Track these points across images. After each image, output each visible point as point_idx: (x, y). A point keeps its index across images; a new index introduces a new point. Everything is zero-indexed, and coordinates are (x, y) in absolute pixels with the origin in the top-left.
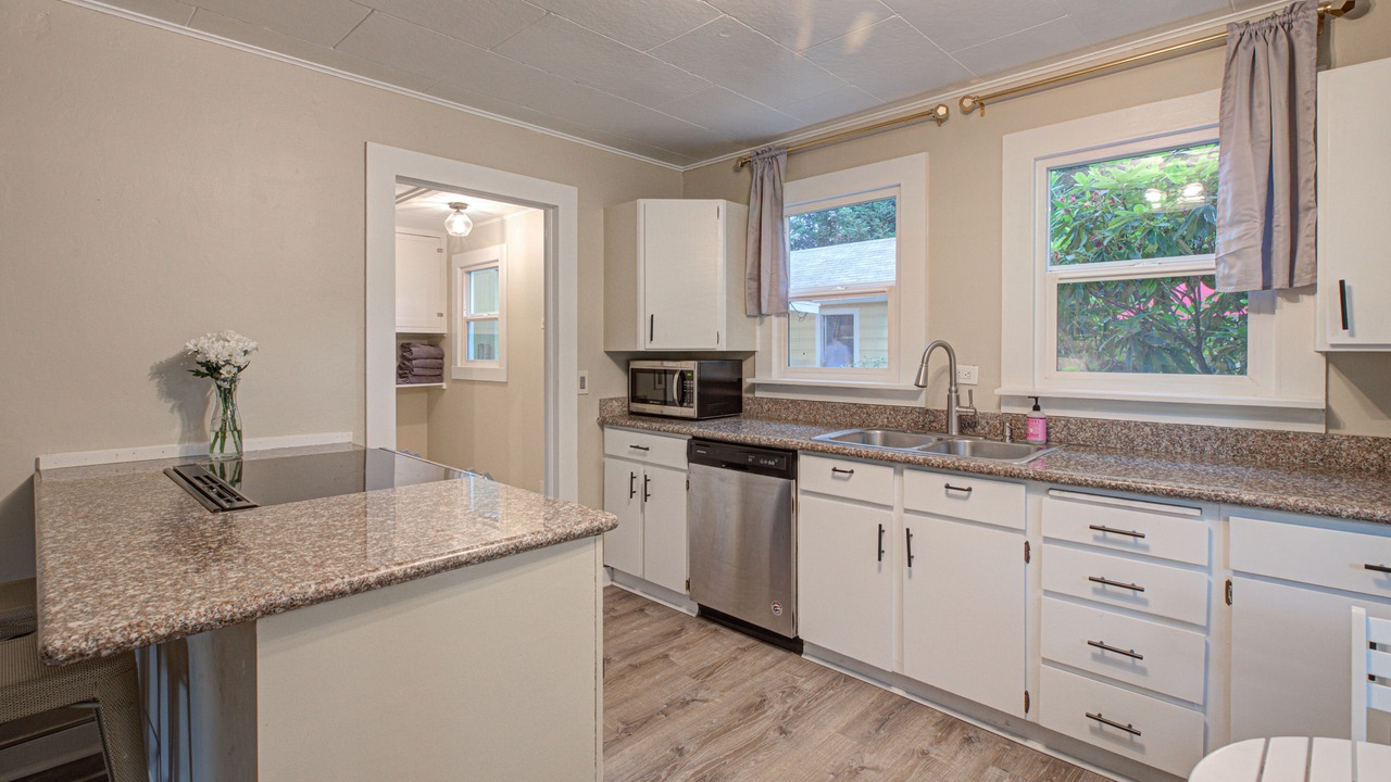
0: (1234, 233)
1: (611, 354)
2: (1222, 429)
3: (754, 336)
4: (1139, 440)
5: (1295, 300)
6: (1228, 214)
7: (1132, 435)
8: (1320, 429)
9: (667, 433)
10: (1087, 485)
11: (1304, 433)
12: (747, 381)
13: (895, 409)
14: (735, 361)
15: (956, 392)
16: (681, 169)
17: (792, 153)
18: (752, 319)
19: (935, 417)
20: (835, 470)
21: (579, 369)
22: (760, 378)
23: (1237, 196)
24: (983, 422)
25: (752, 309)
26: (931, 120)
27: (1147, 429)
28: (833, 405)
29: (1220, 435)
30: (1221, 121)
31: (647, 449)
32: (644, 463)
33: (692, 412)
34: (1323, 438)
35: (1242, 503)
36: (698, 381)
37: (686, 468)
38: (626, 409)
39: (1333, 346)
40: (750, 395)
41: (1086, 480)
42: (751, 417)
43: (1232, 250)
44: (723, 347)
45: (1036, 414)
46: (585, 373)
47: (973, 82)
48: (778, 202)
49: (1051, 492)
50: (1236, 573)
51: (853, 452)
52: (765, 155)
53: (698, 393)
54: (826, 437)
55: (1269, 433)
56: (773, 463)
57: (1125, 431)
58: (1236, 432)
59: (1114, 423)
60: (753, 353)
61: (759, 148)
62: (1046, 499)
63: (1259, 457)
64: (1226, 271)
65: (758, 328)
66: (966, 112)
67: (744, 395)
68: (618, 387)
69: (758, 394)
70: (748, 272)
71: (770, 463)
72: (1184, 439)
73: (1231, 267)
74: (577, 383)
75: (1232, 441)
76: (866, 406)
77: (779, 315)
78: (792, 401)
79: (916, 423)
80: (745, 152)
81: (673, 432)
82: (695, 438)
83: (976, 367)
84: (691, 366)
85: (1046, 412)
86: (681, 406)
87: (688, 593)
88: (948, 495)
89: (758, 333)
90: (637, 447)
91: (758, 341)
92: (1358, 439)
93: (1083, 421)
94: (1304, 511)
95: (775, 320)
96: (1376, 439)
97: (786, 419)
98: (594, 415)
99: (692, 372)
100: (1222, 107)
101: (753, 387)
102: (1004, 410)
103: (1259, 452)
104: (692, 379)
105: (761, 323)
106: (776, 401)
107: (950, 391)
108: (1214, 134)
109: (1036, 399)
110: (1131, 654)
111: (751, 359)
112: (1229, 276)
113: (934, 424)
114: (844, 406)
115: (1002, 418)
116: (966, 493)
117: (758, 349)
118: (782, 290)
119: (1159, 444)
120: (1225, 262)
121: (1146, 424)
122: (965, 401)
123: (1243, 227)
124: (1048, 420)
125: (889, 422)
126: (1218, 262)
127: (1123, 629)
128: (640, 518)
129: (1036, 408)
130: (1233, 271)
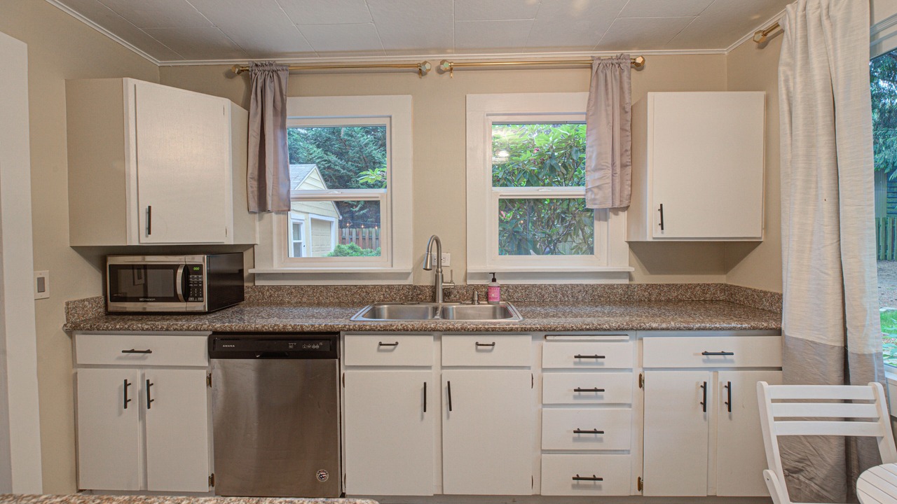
0: (597, 175)
1: (82, 250)
2: (586, 285)
3: (254, 230)
4: (547, 295)
5: (617, 214)
6: (593, 165)
7: (543, 292)
8: (627, 282)
9: (180, 331)
10: (573, 330)
11: (621, 285)
12: (248, 271)
13: (389, 287)
14: (235, 253)
15: (441, 272)
16: (159, 63)
17: (294, 72)
18: (253, 215)
19: (421, 291)
20: (381, 344)
21: (35, 268)
22: (259, 269)
23: (599, 155)
24: (455, 292)
25: (254, 206)
26: (415, 72)
27: (551, 288)
28: (336, 288)
29: (585, 288)
30: (588, 111)
31: (149, 352)
32: (141, 367)
33: (201, 306)
34: (628, 286)
35: (652, 329)
36: (209, 274)
37: (207, 365)
38: (102, 310)
39: (654, 238)
40: (250, 284)
41: (572, 327)
42: (251, 304)
43: (597, 185)
44: (229, 241)
45: (494, 284)
46: (45, 274)
47: (449, 51)
48: (281, 113)
49: (548, 338)
50: (645, 369)
51: (400, 327)
52: (266, 68)
53: (209, 286)
54: (360, 316)
55: (606, 285)
56: (318, 347)
57: (540, 291)
58: (592, 286)
59: (534, 286)
60: (253, 246)
61: (256, 60)
62: (544, 342)
63: (602, 299)
64: (593, 197)
65: (257, 223)
66: (440, 72)
67: (246, 284)
68: (90, 286)
69: (258, 283)
70: (250, 172)
71: (314, 347)
72: (569, 292)
73: (596, 194)
74: (32, 285)
75: (590, 291)
76: (365, 287)
77: (278, 212)
78: (295, 287)
79: (406, 297)
80: (244, 62)
81: (188, 329)
82: (215, 333)
83: (449, 254)
84: (199, 259)
85: (499, 282)
86: (186, 300)
87: (213, 489)
88: (477, 350)
89: (258, 229)
90: (133, 351)
91: (258, 236)
92: (641, 285)
93: (517, 287)
94: (679, 329)
95: (274, 216)
96: (647, 285)
97: (289, 302)
98: (59, 320)
99: (201, 266)
100: (589, 103)
101: (253, 277)
102: (469, 282)
103: (602, 296)
104: (200, 272)
105: (261, 219)
106: (279, 288)
107: (437, 272)
108: (583, 118)
109: (494, 274)
110: (595, 432)
111: (251, 250)
112: (594, 199)
113: (420, 296)
114: (346, 288)
115: (467, 287)
116: (491, 347)
117: (258, 242)
118: (283, 191)
119: (556, 296)
120: (592, 191)
121: (550, 285)
122: (447, 278)
123: (602, 172)
124: (501, 287)
125: (384, 297)
126: (587, 191)
127: (590, 416)
128: (139, 425)
129: (494, 280)
130: (597, 197)
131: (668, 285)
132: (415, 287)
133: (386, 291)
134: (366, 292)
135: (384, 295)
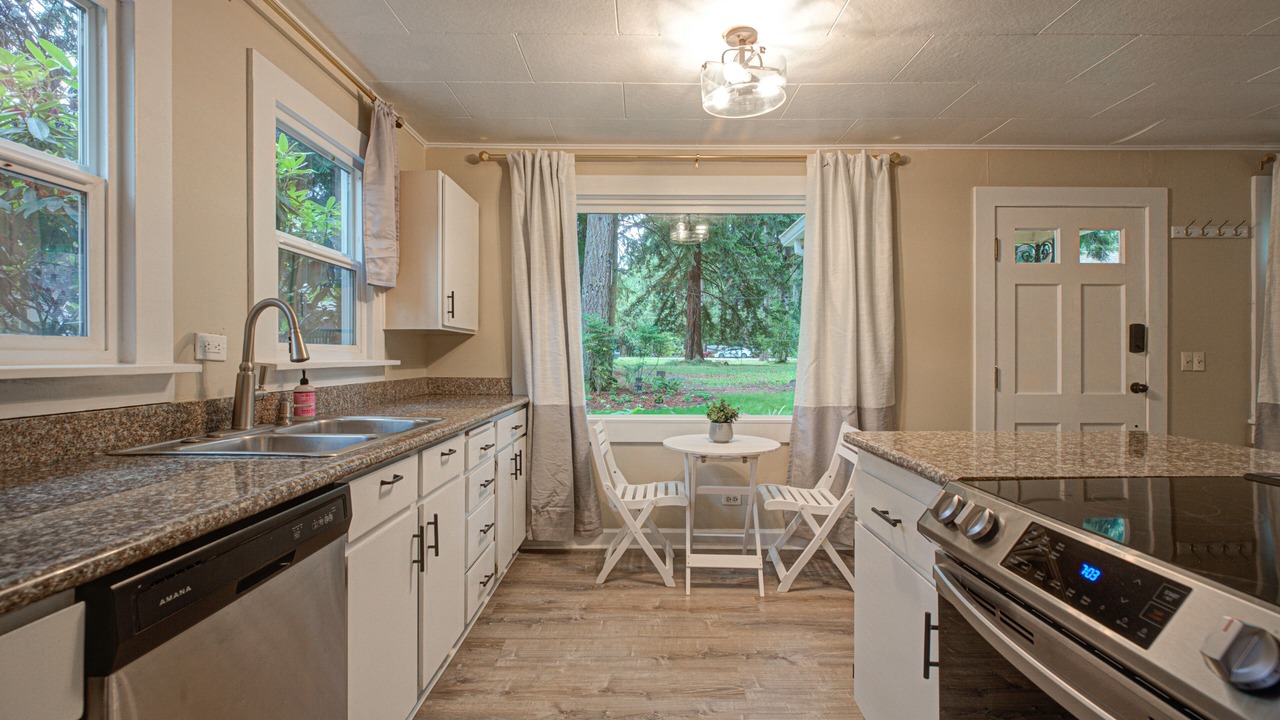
0: (382, 244)
5: (377, 295)
6: (375, 229)
13: (129, 412)
19: (189, 414)
39: (444, 326)
43: (382, 256)
45: (306, 388)
64: (377, 270)
73: (381, 268)
76: (72, 416)
79: (162, 430)
83: (225, 337)
85: (316, 384)
107: (244, 369)
109: (304, 371)
112: (378, 274)
113: (187, 426)
120: (376, 263)
123: (388, 242)
124: (322, 391)
125: (118, 439)
126: (367, 261)
129: (304, 382)
130: (383, 271)
131: (404, 380)
132: (178, 405)
133: (121, 423)
134: (75, 431)
135: (116, 432)
